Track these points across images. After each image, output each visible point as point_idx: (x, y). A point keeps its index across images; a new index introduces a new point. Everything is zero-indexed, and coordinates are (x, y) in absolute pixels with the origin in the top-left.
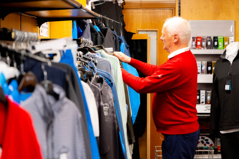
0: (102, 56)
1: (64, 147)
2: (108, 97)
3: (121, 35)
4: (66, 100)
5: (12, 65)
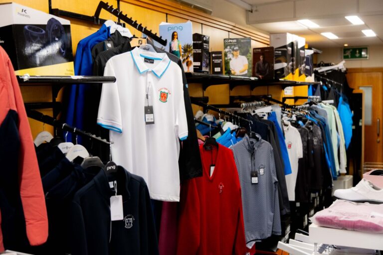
0: (322, 107)
1: (262, 165)
2: (317, 134)
3: (341, 92)
4: (263, 140)
5: (234, 124)
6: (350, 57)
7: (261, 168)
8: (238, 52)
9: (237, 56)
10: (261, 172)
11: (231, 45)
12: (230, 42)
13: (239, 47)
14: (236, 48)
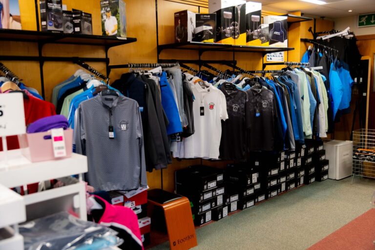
6: (365, 24)
7: (123, 124)
8: (110, 13)
9: (109, 17)
10: (122, 127)
11: (105, 7)
12: (105, 4)
13: (111, 8)
14: (109, 9)
